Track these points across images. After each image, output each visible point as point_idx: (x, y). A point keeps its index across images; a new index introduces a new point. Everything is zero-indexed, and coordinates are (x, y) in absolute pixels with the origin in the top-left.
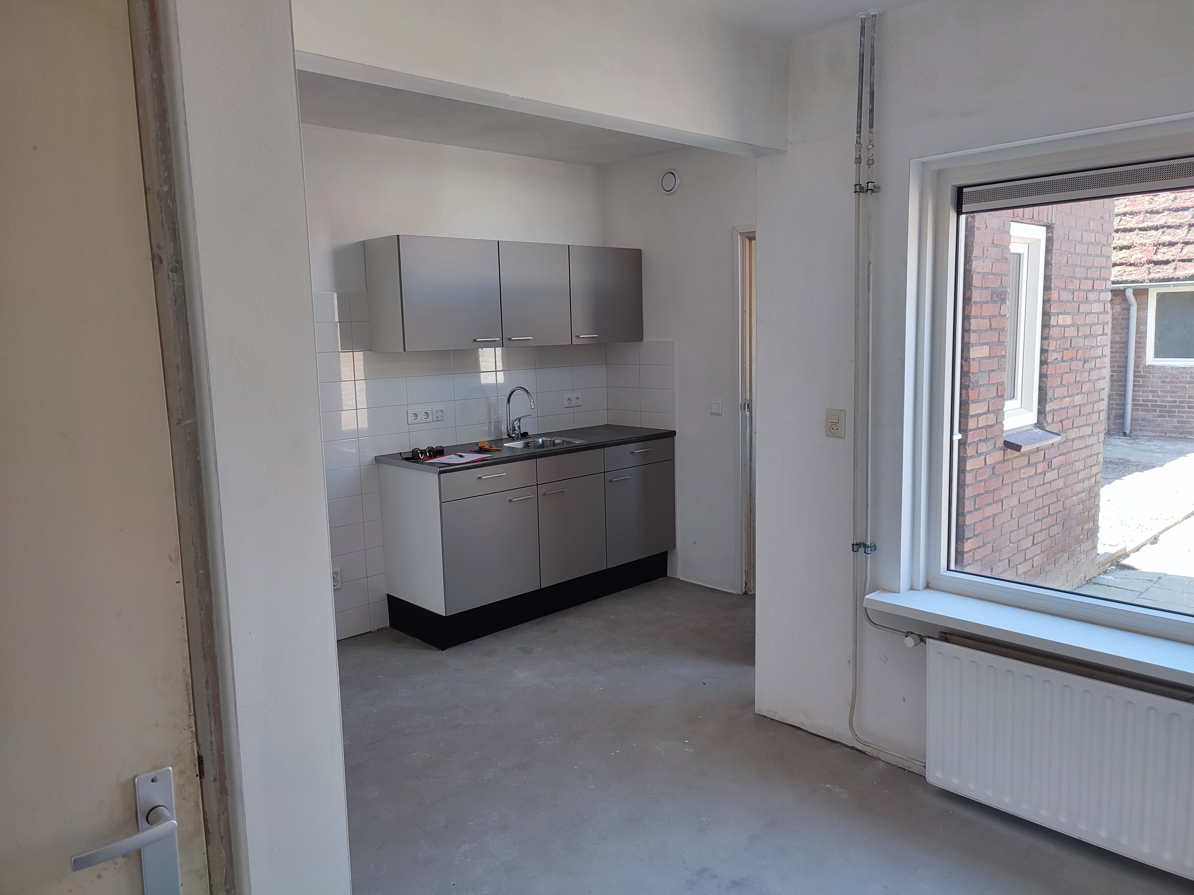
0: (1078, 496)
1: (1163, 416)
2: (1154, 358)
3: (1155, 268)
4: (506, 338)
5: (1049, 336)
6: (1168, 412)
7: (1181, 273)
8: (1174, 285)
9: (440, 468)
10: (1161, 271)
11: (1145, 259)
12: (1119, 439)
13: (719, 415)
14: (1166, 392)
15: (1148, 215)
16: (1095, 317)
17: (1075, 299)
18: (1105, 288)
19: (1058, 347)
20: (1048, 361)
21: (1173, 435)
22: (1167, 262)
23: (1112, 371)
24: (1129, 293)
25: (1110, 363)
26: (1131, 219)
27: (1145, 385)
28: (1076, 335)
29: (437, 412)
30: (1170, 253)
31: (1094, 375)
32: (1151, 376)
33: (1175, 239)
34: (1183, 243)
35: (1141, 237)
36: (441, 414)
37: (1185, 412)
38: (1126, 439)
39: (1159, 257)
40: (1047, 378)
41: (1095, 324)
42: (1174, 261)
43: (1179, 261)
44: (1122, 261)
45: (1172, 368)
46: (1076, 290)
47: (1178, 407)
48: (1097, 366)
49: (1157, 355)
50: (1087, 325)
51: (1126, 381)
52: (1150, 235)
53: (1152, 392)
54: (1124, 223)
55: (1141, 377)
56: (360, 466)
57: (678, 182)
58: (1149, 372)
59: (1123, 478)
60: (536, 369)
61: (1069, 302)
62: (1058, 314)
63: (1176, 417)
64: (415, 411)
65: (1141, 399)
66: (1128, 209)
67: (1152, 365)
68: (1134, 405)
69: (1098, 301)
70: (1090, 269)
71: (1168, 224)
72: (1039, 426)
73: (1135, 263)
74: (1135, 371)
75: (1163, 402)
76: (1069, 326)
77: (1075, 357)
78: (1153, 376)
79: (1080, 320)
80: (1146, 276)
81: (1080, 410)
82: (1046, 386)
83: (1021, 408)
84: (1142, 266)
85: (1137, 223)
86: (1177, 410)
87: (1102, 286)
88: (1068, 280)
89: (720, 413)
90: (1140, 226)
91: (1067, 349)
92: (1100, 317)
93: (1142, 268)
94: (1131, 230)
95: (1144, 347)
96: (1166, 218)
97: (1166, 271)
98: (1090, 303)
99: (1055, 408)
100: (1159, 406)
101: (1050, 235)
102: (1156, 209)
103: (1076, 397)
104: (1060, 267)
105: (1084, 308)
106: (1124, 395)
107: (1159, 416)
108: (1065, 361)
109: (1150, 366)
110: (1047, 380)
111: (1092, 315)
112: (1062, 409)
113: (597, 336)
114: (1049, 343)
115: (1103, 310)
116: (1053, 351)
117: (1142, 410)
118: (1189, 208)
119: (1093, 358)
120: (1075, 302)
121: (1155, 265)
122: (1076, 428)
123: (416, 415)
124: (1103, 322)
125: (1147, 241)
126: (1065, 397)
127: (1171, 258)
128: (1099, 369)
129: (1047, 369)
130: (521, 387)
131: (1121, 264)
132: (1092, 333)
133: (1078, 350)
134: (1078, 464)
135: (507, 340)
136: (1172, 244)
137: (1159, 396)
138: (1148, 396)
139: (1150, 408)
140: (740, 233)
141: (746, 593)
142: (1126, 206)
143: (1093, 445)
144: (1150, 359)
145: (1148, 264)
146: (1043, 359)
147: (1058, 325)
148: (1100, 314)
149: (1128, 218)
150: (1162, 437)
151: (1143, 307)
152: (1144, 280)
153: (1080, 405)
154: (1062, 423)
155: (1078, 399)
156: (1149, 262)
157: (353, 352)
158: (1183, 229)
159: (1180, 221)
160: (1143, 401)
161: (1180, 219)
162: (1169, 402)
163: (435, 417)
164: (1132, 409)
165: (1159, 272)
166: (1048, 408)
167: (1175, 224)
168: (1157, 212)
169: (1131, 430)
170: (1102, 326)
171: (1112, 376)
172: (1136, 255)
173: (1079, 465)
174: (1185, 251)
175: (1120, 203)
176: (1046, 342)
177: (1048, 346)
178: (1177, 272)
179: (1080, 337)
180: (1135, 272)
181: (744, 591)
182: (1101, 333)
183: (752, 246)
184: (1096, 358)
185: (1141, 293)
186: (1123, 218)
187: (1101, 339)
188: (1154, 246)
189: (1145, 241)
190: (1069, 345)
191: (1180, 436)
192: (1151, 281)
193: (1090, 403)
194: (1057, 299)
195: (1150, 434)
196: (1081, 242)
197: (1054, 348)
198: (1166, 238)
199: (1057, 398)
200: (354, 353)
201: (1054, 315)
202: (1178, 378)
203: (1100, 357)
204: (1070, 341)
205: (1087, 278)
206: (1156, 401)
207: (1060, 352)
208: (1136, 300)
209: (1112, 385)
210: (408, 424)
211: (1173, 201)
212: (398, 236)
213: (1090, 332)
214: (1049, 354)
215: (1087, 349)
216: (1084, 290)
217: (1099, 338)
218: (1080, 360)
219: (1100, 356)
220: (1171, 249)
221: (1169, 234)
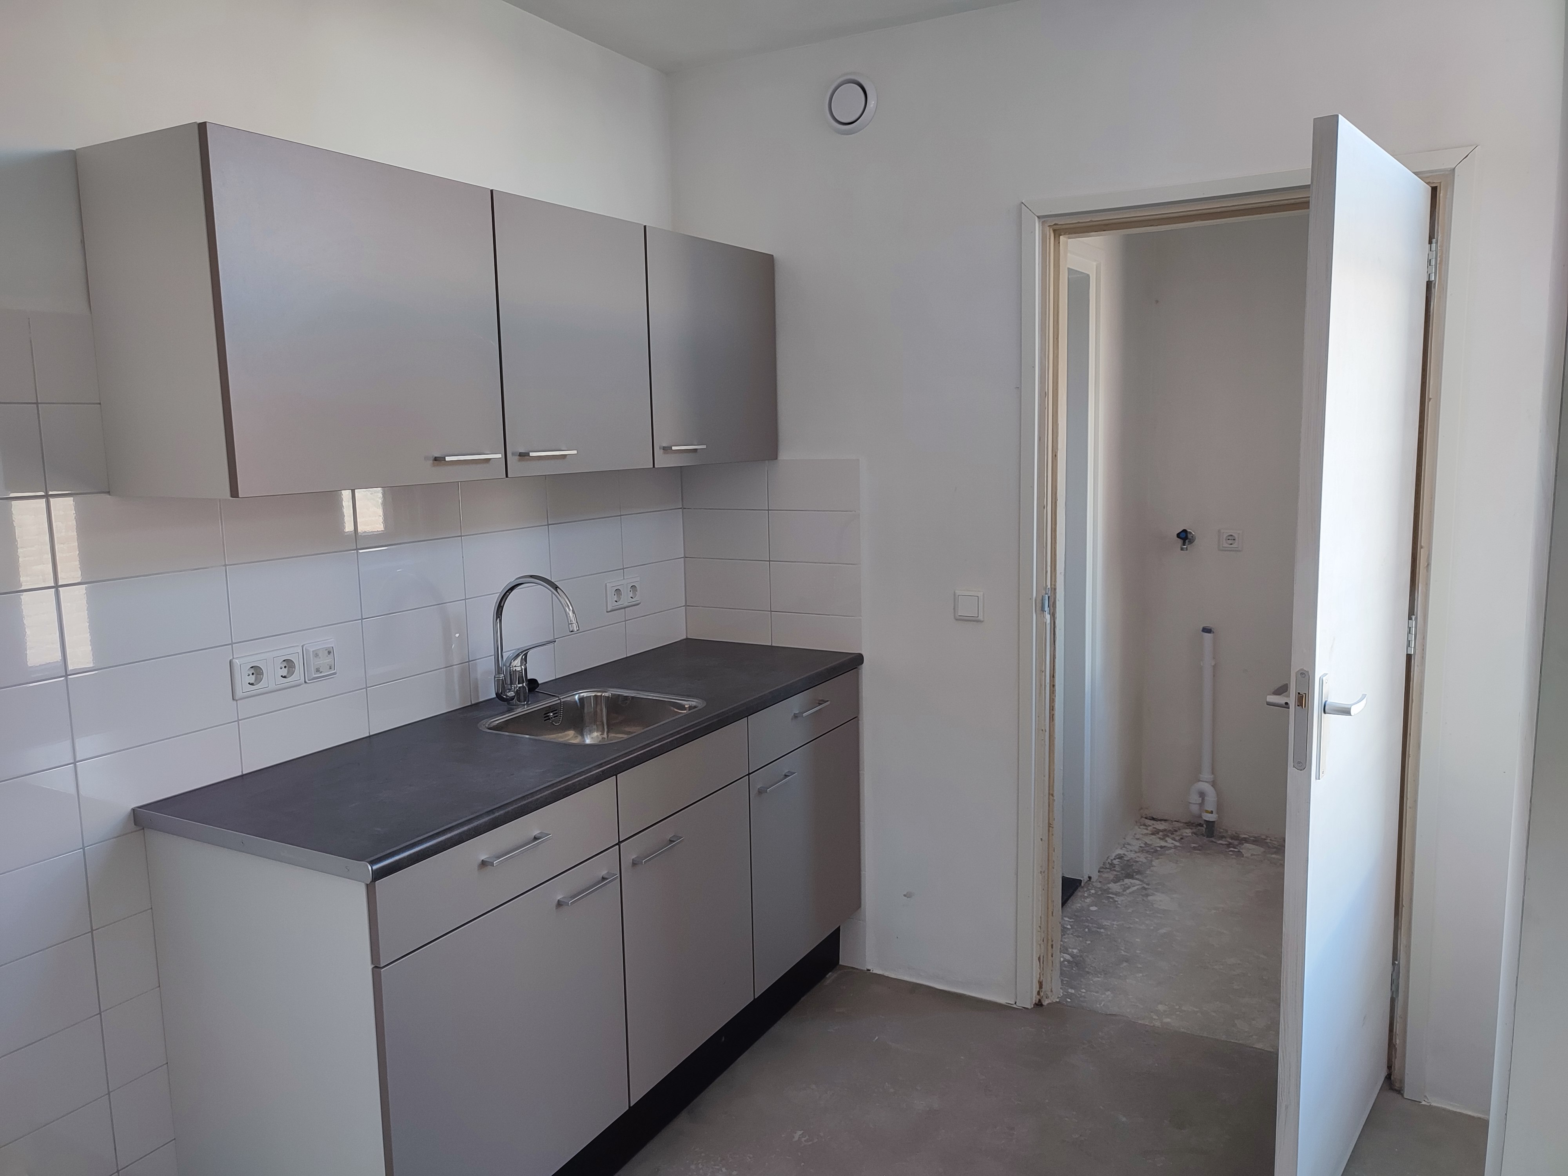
4: (513, 454)
9: (372, 863)
13: (976, 621)
29: (316, 655)
36: (329, 660)
56: (83, 848)
57: (872, 103)
60: (548, 525)
64: (255, 661)
89: (980, 618)
113: (705, 447)
123: (257, 671)
130: (531, 576)
135: (517, 457)
140: (1038, 217)
141: (1039, 1004)
157: (47, 497)
163: (313, 670)
181: (1035, 999)
183: (1061, 248)
200: (52, 500)
210: (233, 699)
212: (202, 128)
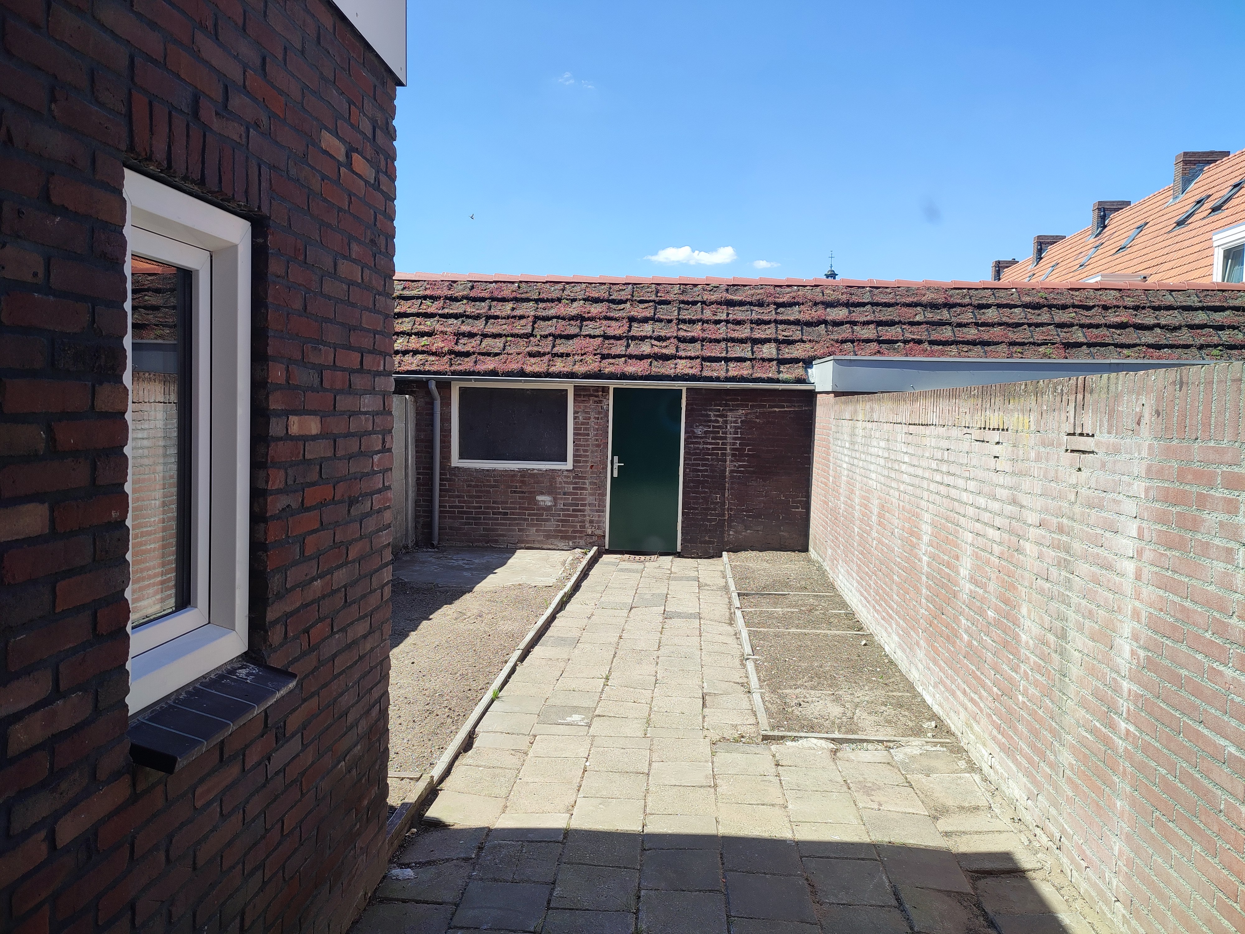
0: (347, 758)
1: (469, 524)
2: (459, 459)
3: (456, 360)
5: (267, 460)
6: (474, 519)
7: (481, 367)
8: (476, 380)
10: (462, 363)
11: (446, 349)
12: (427, 552)
14: (471, 497)
15: (447, 301)
16: (367, 420)
17: (326, 384)
18: (384, 369)
19: (290, 482)
20: (268, 514)
21: (480, 544)
22: (467, 354)
23: (418, 474)
24: (433, 386)
25: (416, 464)
26: (431, 304)
27: (451, 489)
28: (329, 454)
30: (469, 344)
31: (371, 524)
32: (457, 480)
33: (475, 330)
34: (481, 335)
35: (441, 324)
37: (490, 519)
38: (434, 552)
39: (460, 348)
40: (266, 552)
41: (369, 433)
42: (474, 353)
43: (479, 354)
44: (424, 349)
45: (477, 470)
46: (328, 367)
47: (484, 513)
48: (376, 507)
49: (462, 456)
50: (352, 435)
51: (432, 485)
52: (450, 323)
53: (458, 497)
54: (425, 307)
55: (446, 480)
58: (455, 475)
59: (431, 617)
61: (312, 389)
62: (287, 413)
63: (481, 524)
65: (447, 505)
66: (428, 292)
67: (458, 467)
68: (441, 512)
69: (372, 391)
70: (354, 330)
71: (467, 313)
72: (254, 655)
73: (437, 352)
74: (441, 474)
75: (469, 507)
76: (314, 438)
77: (331, 497)
78: (459, 479)
79: (337, 426)
80: (447, 368)
81: (346, 594)
82: (266, 569)
83: (209, 623)
84: (444, 356)
85: (437, 308)
86: (482, 516)
87: (379, 365)
88: (310, 345)
90: (440, 312)
91: (313, 484)
92: (377, 420)
93: (445, 358)
94: (432, 316)
95: (450, 447)
96: (464, 306)
97: (467, 364)
98: (357, 394)
99: (289, 609)
100: (465, 513)
101: (260, 240)
102: (455, 295)
103: (336, 574)
104: (288, 314)
105: (344, 403)
106: (431, 501)
107: (466, 524)
108: (308, 509)
109: (456, 467)
110: (267, 555)
111: (363, 417)
112: (307, 605)
114: (268, 474)
115: (382, 409)
116: (280, 491)
117: (450, 518)
118: (487, 299)
119: (367, 494)
120: (327, 390)
121: (456, 357)
122: (337, 632)
124: (384, 430)
125: (448, 330)
126: (314, 579)
127: (472, 350)
128: (378, 513)
129: (266, 533)
131: (423, 352)
132: (362, 449)
133: (338, 482)
134: (346, 697)
136: (471, 335)
137: (464, 502)
138: (455, 502)
139: (456, 515)
142: (426, 289)
143: (372, 649)
144: (455, 461)
145: (450, 355)
146: (257, 510)
147: (288, 437)
148: (378, 414)
149: (428, 302)
150: (469, 546)
151: (446, 402)
152: (446, 372)
153: (345, 586)
154: (308, 633)
155: (341, 576)
156: (451, 352)
158: (481, 320)
159: (478, 312)
160: (450, 507)
161: (478, 309)
162: (475, 508)
164: (439, 516)
165: (461, 364)
166: (271, 615)
167: (473, 314)
168: (456, 300)
169: (439, 540)
170: (380, 436)
171: (418, 479)
172: (438, 344)
173: (346, 700)
174: (484, 344)
175: (420, 285)
176: (262, 474)
177: (267, 482)
178: (478, 366)
179: (339, 459)
180: (437, 363)
182: (380, 447)
184: (372, 494)
185: (444, 386)
186: (423, 301)
187: (379, 460)
188: (455, 335)
189: (445, 329)
190: (317, 475)
191: (486, 545)
192: (454, 373)
193: (365, 577)
194: (282, 381)
195: (458, 544)
196: (334, 274)
197: (282, 486)
198: (465, 328)
199: (293, 588)
201: (278, 416)
202: (483, 482)
203: (379, 491)
204: (318, 467)
205: (349, 347)
206: (462, 507)
207: (296, 491)
208: (440, 394)
209: (418, 490)
211: (471, 290)
213: (360, 448)
214: (269, 499)
215: (356, 479)
216: (344, 370)
217: (376, 458)
218: (342, 502)
219: (380, 489)
220: (470, 340)
221: (468, 324)
